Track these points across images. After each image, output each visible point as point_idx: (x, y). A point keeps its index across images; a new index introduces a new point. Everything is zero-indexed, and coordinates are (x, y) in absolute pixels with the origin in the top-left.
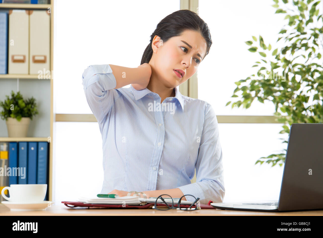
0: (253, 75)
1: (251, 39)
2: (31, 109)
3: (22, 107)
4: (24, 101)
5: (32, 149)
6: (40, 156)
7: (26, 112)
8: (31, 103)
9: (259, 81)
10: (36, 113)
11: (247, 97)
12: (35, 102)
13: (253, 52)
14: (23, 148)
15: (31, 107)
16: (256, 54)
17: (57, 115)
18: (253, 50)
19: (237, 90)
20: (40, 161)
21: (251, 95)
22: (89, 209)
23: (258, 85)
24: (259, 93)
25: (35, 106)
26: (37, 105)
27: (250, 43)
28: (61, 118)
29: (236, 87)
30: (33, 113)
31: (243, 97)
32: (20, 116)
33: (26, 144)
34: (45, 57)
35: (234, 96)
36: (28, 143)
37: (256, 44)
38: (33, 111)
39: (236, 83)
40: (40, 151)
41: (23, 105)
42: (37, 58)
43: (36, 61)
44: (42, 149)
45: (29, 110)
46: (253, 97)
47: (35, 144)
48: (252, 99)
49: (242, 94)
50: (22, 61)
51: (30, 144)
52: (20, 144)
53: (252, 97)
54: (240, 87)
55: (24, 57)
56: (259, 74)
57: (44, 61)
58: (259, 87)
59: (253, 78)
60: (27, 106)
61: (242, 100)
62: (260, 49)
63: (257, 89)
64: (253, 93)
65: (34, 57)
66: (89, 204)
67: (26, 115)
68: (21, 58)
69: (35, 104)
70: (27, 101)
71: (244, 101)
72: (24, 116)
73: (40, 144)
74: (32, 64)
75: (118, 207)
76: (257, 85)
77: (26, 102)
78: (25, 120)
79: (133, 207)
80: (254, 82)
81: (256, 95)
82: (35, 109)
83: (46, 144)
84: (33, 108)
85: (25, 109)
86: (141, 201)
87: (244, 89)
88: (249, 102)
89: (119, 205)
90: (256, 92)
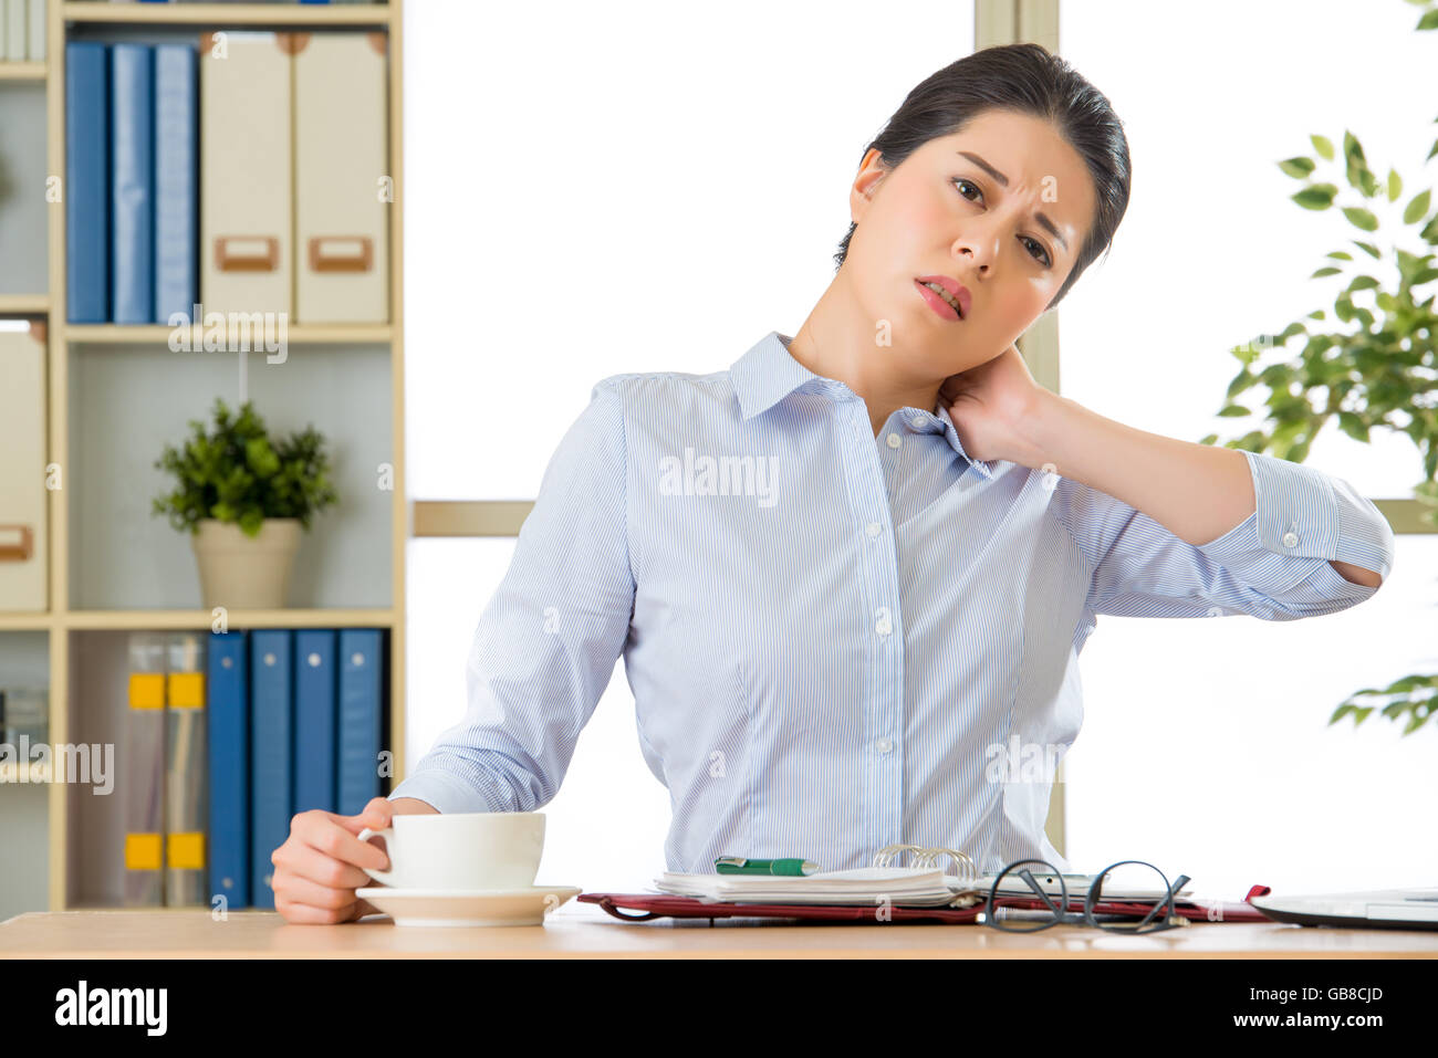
0: (1318, 315)
1: (1306, 151)
2: (305, 481)
3: (262, 474)
4: (270, 447)
5: (314, 660)
6: (349, 695)
7: (284, 493)
8: (304, 451)
9: (1346, 342)
10: (328, 498)
11: (1290, 414)
12: (323, 449)
13: (1317, 209)
14: (270, 660)
15: (306, 472)
16: (1332, 216)
17: (424, 508)
18: (1318, 198)
19: (1242, 382)
20: (348, 715)
21: (1310, 405)
22: (712, 925)
23: (1340, 358)
24: (1344, 394)
25: (319, 466)
26: (329, 462)
27: (1301, 166)
28: (438, 519)
29: (1236, 368)
30: (312, 499)
31: (1272, 415)
32: (257, 511)
33: (283, 640)
34: (367, 245)
35: (1232, 411)
36: (293, 634)
37: (1330, 171)
38: (311, 491)
39: (1237, 352)
40: (346, 668)
41: (270, 462)
42: (329, 250)
43: (324, 265)
44: (358, 660)
45: (296, 486)
46: (1321, 415)
47: (327, 640)
48: (1316, 423)
49: (1269, 402)
50: (264, 265)
51: (303, 640)
52: (259, 640)
53: (1313, 414)
54: (1257, 368)
55: (273, 244)
56: (1345, 309)
57: (359, 265)
58: (1347, 369)
59: (1316, 329)
60: (289, 468)
61: (1269, 428)
62: (1349, 196)
63: (1335, 379)
64: (1319, 397)
65: (315, 245)
66: (726, 903)
67: (283, 507)
68: (260, 250)
69: (323, 457)
70: (284, 445)
71: (1278, 434)
72: (272, 513)
73: (347, 639)
74: (306, 276)
75: (857, 916)
76: (1336, 359)
77: (280, 449)
78: (278, 532)
79: (920, 914)
80: (1322, 343)
81: (1333, 406)
82: (324, 480)
83: (376, 638)
84: (314, 477)
85: (279, 482)
86: (954, 890)
87: (1276, 376)
88: (1299, 438)
89: (860, 909)
90: (1332, 391)
